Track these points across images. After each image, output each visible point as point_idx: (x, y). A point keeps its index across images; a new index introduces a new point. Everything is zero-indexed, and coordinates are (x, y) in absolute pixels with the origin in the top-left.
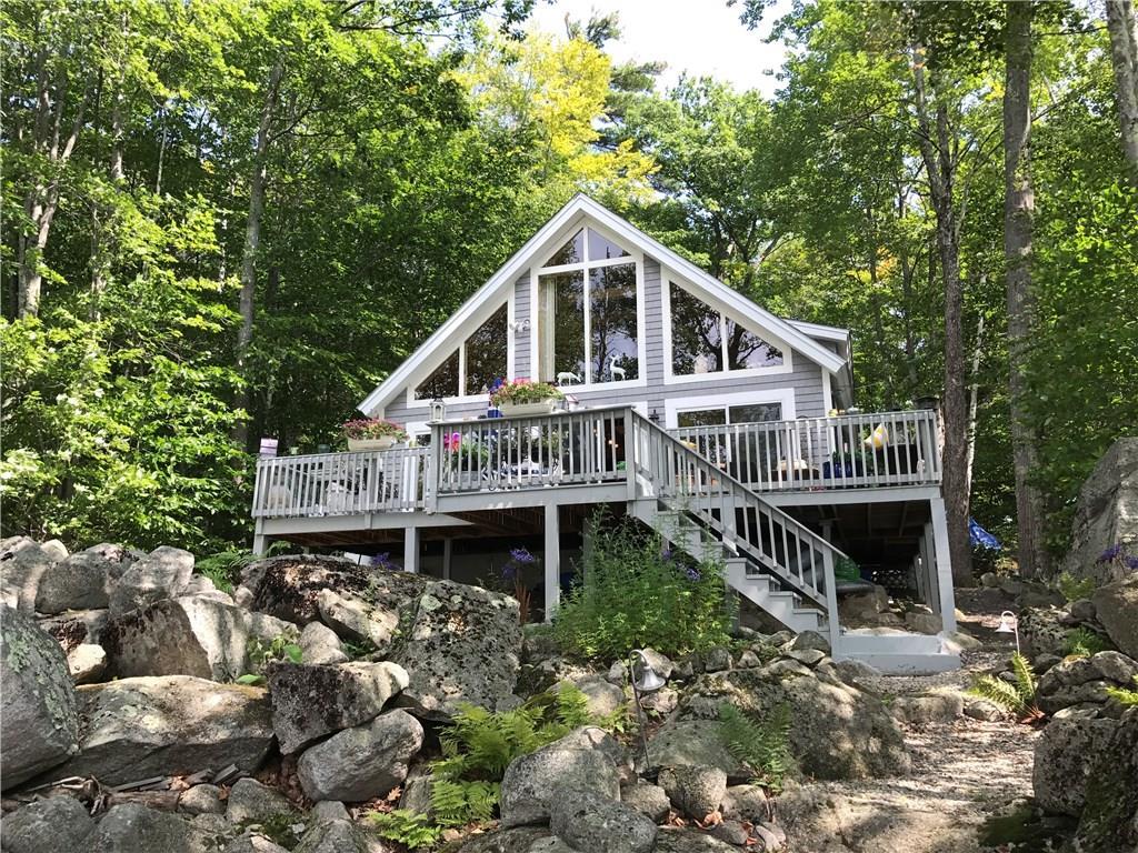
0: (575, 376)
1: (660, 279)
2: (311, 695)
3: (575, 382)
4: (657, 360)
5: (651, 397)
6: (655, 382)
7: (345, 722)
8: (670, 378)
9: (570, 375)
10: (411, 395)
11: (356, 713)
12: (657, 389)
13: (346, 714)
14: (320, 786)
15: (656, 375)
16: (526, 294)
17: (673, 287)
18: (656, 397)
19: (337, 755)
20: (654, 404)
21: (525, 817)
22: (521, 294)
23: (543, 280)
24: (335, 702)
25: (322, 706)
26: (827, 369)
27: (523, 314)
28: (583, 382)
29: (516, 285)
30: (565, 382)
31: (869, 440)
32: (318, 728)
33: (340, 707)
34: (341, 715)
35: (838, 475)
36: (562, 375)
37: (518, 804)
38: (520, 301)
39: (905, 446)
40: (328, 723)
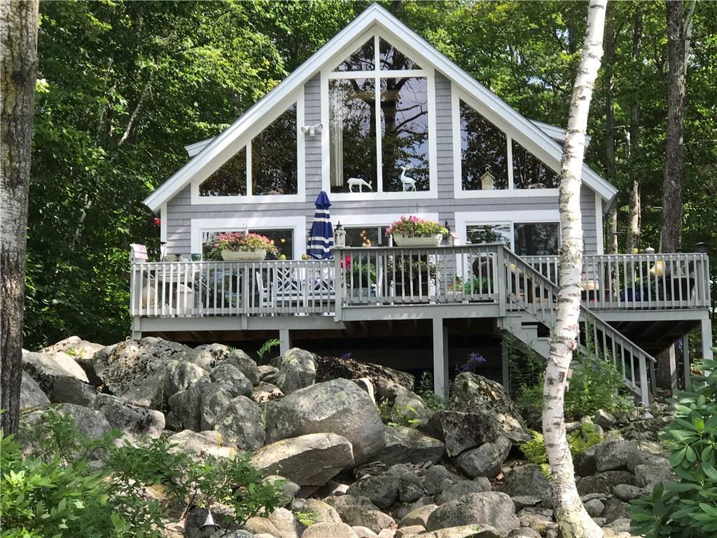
0: (366, 183)
1: (450, 96)
2: (465, 427)
3: (365, 189)
4: (448, 174)
5: (441, 209)
6: (445, 195)
7: (484, 440)
8: (460, 193)
9: (360, 182)
10: (195, 191)
11: (491, 435)
12: (447, 202)
13: (485, 436)
14: (480, 469)
15: (447, 188)
16: (316, 97)
17: (462, 104)
18: (447, 209)
19: (486, 454)
20: (446, 216)
21: (611, 466)
22: (311, 97)
23: (332, 85)
24: (479, 430)
25: (471, 432)
26: (599, 194)
27: (313, 116)
28: (375, 189)
29: (305, 87)
30: (356, 188)
31: (653, 270)
32: (470, 443)
33: (482, 433)
34: (482, 436)
35: (638, 299)
36: (352, 181)
37: (609, 461)
38: (310, 104)
39: (686, 279)
40: (475, 440)
